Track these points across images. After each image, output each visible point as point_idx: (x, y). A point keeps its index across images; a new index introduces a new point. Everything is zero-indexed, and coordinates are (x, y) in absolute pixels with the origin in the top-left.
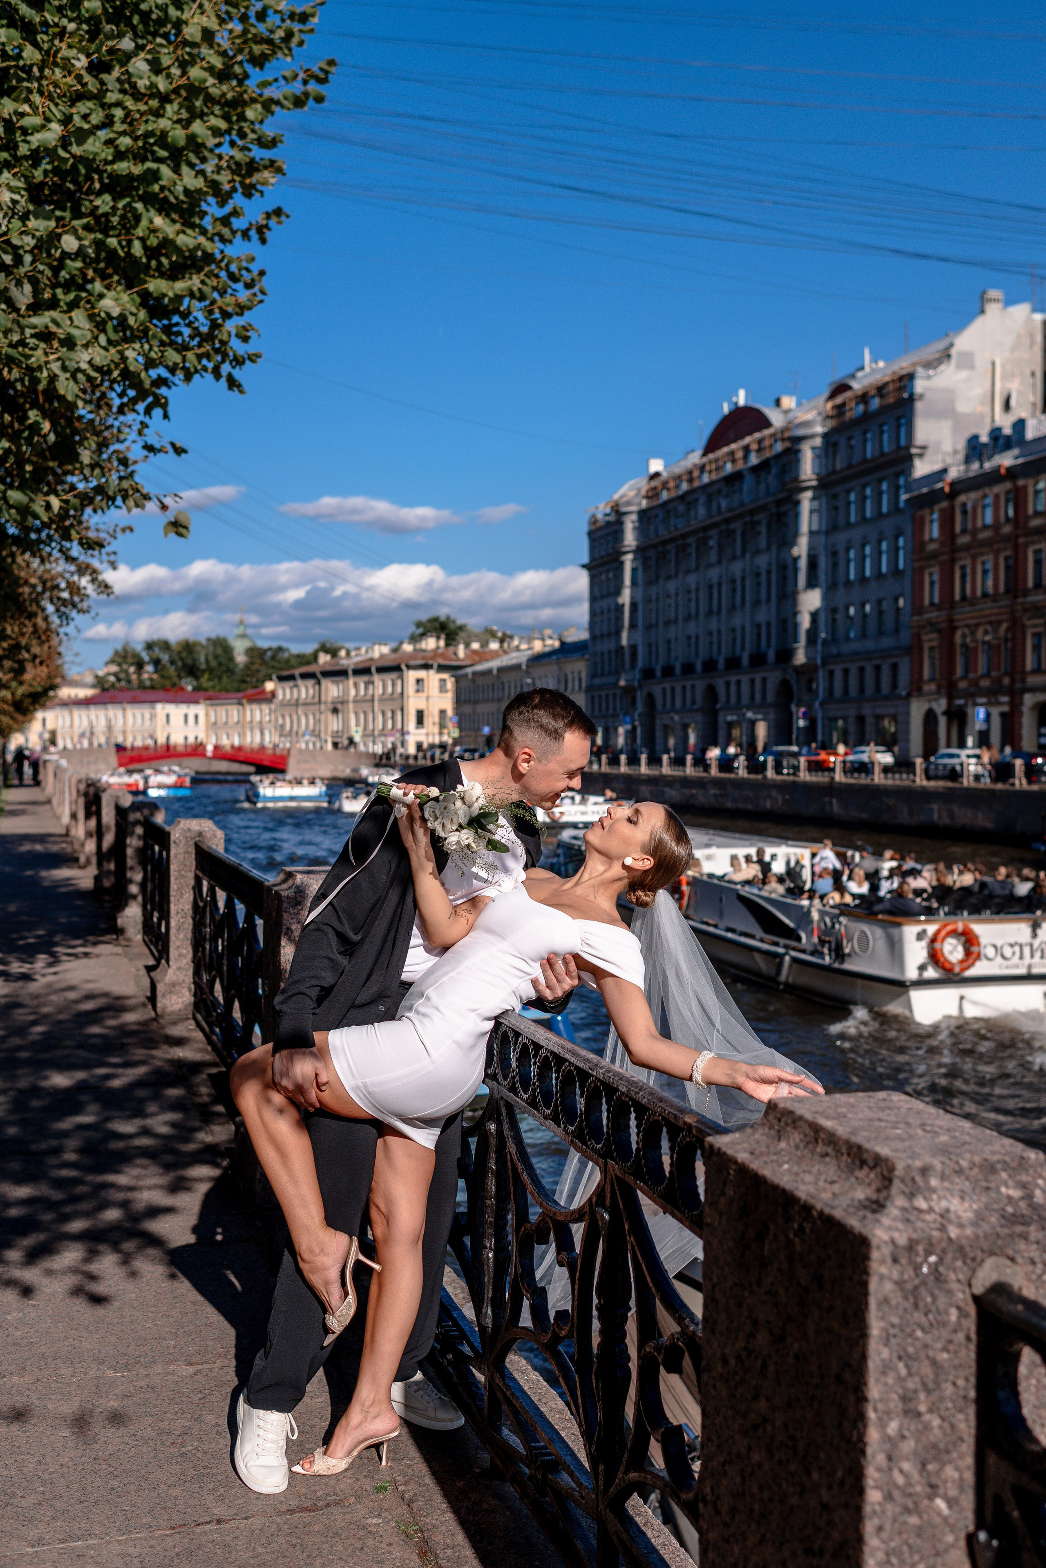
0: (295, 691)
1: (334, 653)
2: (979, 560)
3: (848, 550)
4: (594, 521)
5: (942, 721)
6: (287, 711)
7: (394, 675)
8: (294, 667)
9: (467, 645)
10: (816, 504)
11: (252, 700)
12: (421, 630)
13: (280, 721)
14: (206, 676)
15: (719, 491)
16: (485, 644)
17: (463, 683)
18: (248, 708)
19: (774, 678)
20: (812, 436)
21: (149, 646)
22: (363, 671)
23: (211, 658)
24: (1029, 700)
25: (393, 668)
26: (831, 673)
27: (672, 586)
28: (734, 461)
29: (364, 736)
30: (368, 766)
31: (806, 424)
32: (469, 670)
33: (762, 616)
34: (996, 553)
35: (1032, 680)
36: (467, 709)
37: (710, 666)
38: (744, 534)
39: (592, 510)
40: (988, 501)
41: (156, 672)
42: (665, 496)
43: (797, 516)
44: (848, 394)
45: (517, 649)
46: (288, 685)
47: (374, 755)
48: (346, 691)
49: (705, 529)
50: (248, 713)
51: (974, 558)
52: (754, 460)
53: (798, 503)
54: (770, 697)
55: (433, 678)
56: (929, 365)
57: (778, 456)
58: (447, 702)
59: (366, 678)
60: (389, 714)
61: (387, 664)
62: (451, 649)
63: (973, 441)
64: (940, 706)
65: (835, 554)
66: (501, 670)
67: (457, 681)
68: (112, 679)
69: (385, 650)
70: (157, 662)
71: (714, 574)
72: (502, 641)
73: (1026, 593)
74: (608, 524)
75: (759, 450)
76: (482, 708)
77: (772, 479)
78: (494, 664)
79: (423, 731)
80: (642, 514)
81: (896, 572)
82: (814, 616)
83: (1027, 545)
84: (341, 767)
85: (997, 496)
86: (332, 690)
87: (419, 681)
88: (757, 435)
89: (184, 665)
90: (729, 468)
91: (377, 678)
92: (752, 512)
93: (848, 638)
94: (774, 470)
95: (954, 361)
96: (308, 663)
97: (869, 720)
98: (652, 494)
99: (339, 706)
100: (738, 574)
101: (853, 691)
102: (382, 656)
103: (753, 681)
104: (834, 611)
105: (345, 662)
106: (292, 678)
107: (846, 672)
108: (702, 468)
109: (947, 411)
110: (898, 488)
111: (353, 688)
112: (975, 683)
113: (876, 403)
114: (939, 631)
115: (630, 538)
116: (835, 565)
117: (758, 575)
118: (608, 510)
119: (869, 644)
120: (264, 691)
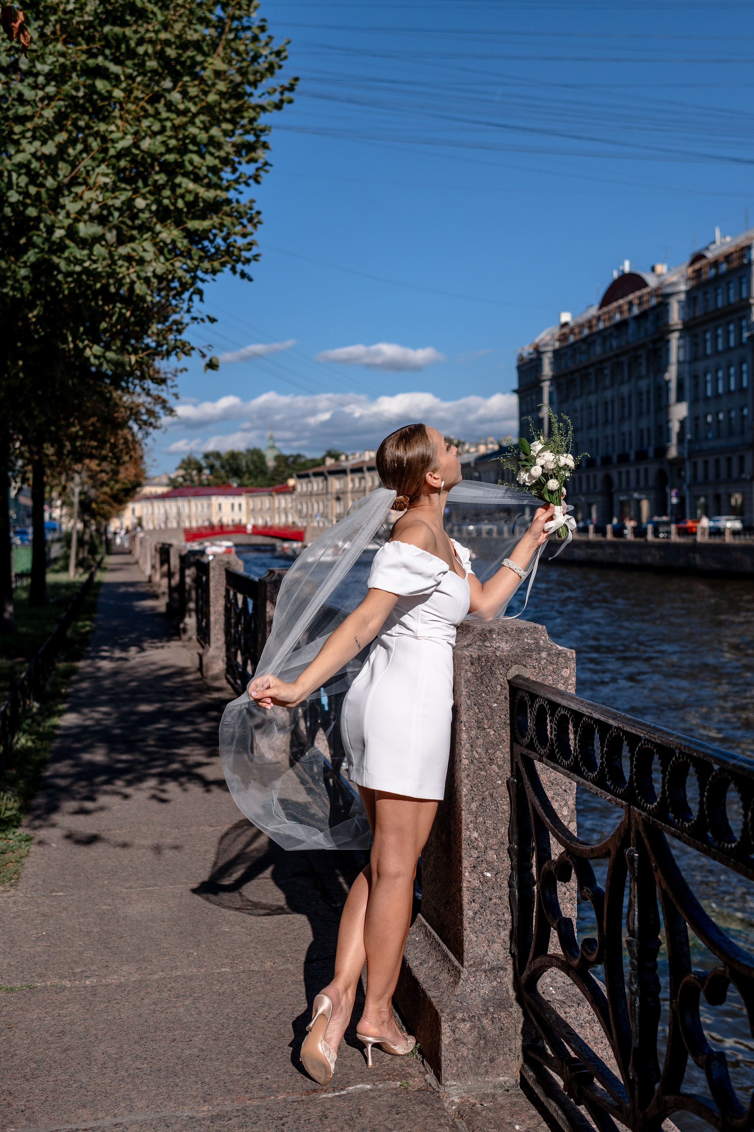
0: (309, 485)
1: (336, 457)
3: (705, 375)
4: (521, 358)
6: (304, 500)
8: (308, 468)
10: (681, 341)
11: (280, 492)
13: (299, 507)
14: (247, 476)
15: (611, 335)
18: (276, 498)
19: (653, 468)
20: (677, 293)
21: (206, 456)
22: (357, 470)
23: (250, 463)
26: (695, 464)
27: (578, 403)
28: (621, 312)
31: (673, 284)
33: (644, 423)
37: (607, 461)
38: (629, 365)
39: (519, 351)
41: (211, 474)
42: (572, 339)
43: (667, 351)
44: (703, 262)
45: (468, 451)
46: (304, 481)
48: (346, 485)
49: (601, 362)
50: (276, 502)
52: (636, 311)
53: (668, 341)
54: (651, 482)
57: (653, 308)
59: (359, 475)
65: (696, 377)
68: (180, 480)
70: (211, 467)
71: (608, 394)
74: (531, 360)
75: (640, 304)
77: (649, 325)
80: (556, 352)
82: (682, 423)
86: (336, 484)
88: (638, 293)
89: (231, 469)
90: (618, 317)
91: (367, 475)
92: (635, 349)
93: (707, 439)
94: (651, 318)
96: (319, 465)
98: (563, 338)
99: (341, 496)
100: (626, 394)
101: (711, 476)
103: (638, 471)
104: (696, 418)
105: (345, 463)
106: (307, 476)
107: (706, 463)
108: (599, 318)
110: (741, 328)
111: (350, 482)
113: (724, 267)
115: (547, 370)
116: (696, 385)
117: (640, 394)
118: (531, 350)
119: (722, 442)
120: (287, 486)
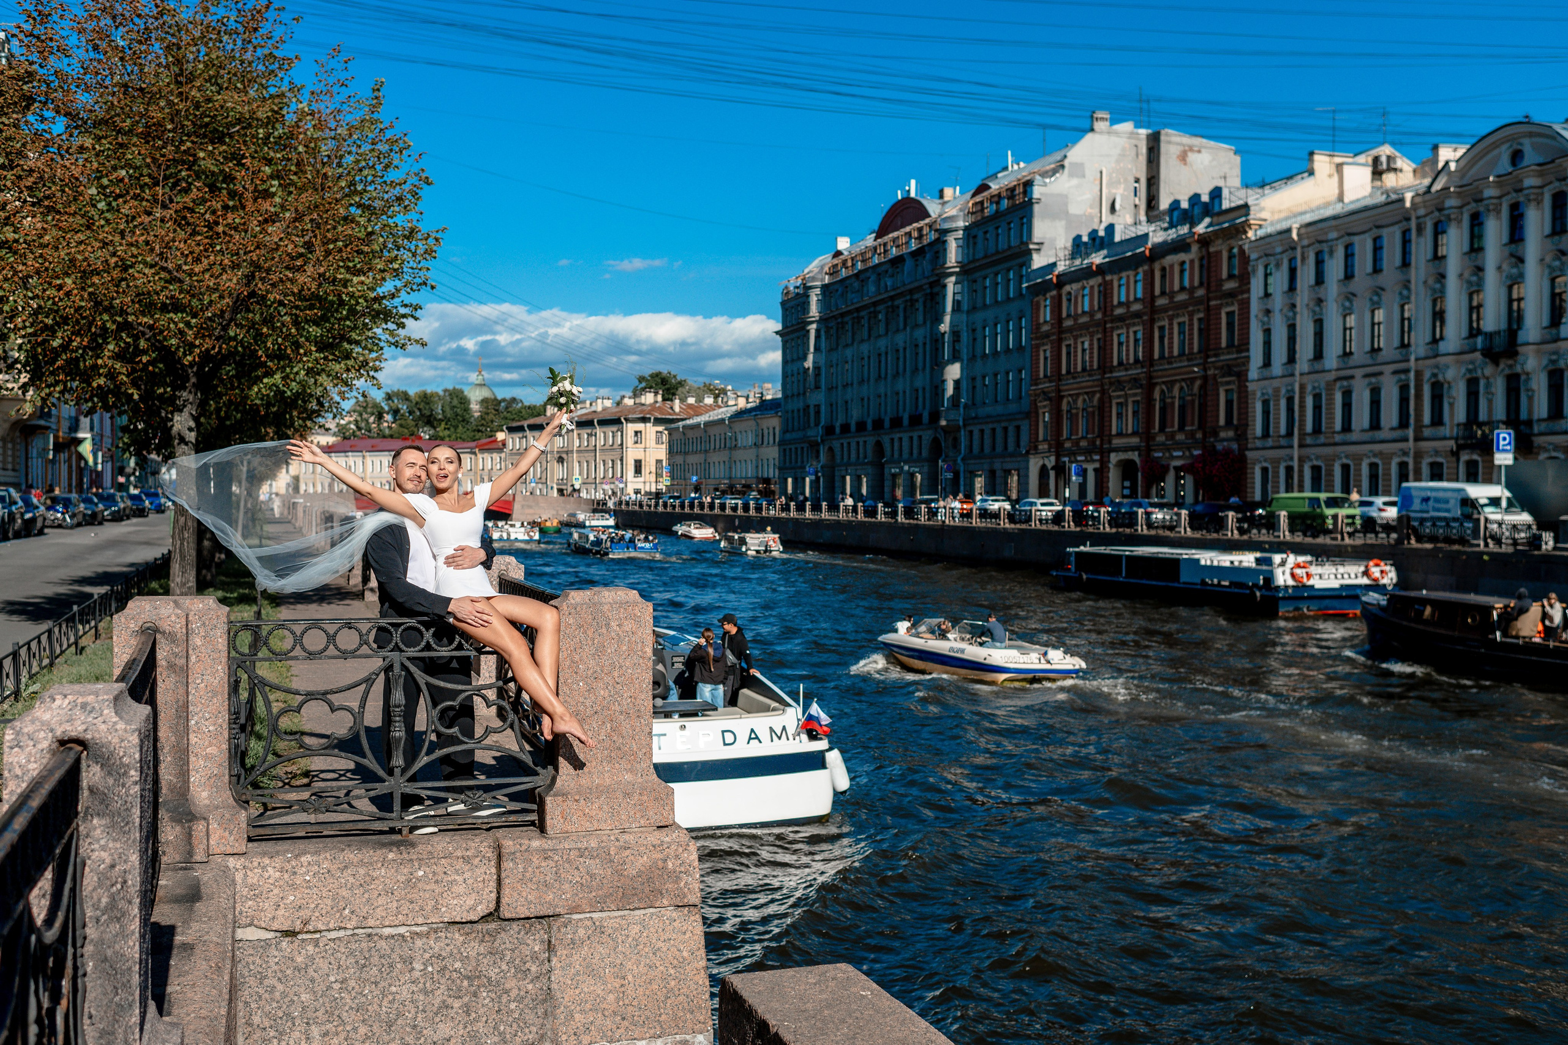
2: (1080, 340)
3: (984, 328)
4: (786, 292)
5: (1052, 474)
7: (614, 428)
8: (523, 419)
9: (682, 400)
10: (959, 287)
11: (483, 449)
12: (641, 386)
14: (443, 425)
15: (886, 272)
16: (701, 399)
17: (675, 436)
18: (480, 456)
19: (927, 435)
20: (956, 229)
21: (389, 397)
22: (587, 423)
23: (447, 409)
24: (1114, 458)
25: (613, 421)
26: (971, 432)
27: (849, 352)
28: (898, 246)
29: (586, 484)
31: (952, 218)
32: (681, 424)
33: (919, 382)
34: (1092, 336)
35: (1116, 442)
36: (679, 459)
37: (878, 424)
38: (905, 309)
39: (785, 283)
40: (1087, 291)
41: (395, 421)
42: (844, 273)
43: (944, 296)
44: (986, 194)
45: (726, 404)
46: (517, 436)
47: (593, 501)
48: (571, 442)
49: (875, 304)
50: (480, 462)
51: (1076, 338)
52: (914, 245)
53: (945, 286)
54: (925, 453)
55: (650, 431)
56: (1044, 174)
57: (931, 244)
58: (661, 452)
59: (589, 430)
60: (610, 464)
61: (609, 417)
62: (668, 404)
63: (1077, 240)
64: (1051, 462)
65: (974, 330)
66: (708, 424)
67: (671, 434)
68: (353, 426)
69: (608, 403)
70: (396, 412)
71: (882, 343)
72: (716, 396)
73: (1112, 369)
74: (798, 296)
75: (920, 237)
76: (692, 459)
77: (926, 263)
78: (702, 419)
79: (641, 479)
80: (825, 288)
81: (1020, 348)
82: (957, 383)
83: (1113, 329)
84: (561, 512)
85: (1092, 287)
87: (636, 433)
88: (915, 225)
89: (422, 415)
90: (894, 251)
91: (598, 430)
92: (911, 292)
93: (984, 403)
94: (928, 256)
95: (1066, 170)
96: (539, 415)
97: (999, 473)
98: (833, 271)
99: (564, 456)
100: (901, 344)
101: (987, 449)
102: (605, 409)
103: (911, 438)
104: (974, 379)
106: (521, 429)
107: (982, 431)
108: (875, 248)
109: (1061, 212)
110: (1022, 276)
111: (577, 439)
112: (1076, 443)
113: (1005, 203)
114: (1050, 399)
115: (814, 311)
116: (974, 340)
117: (917, 346)
118: (799, 281)
119: (999, 409)
120: (495, 441)
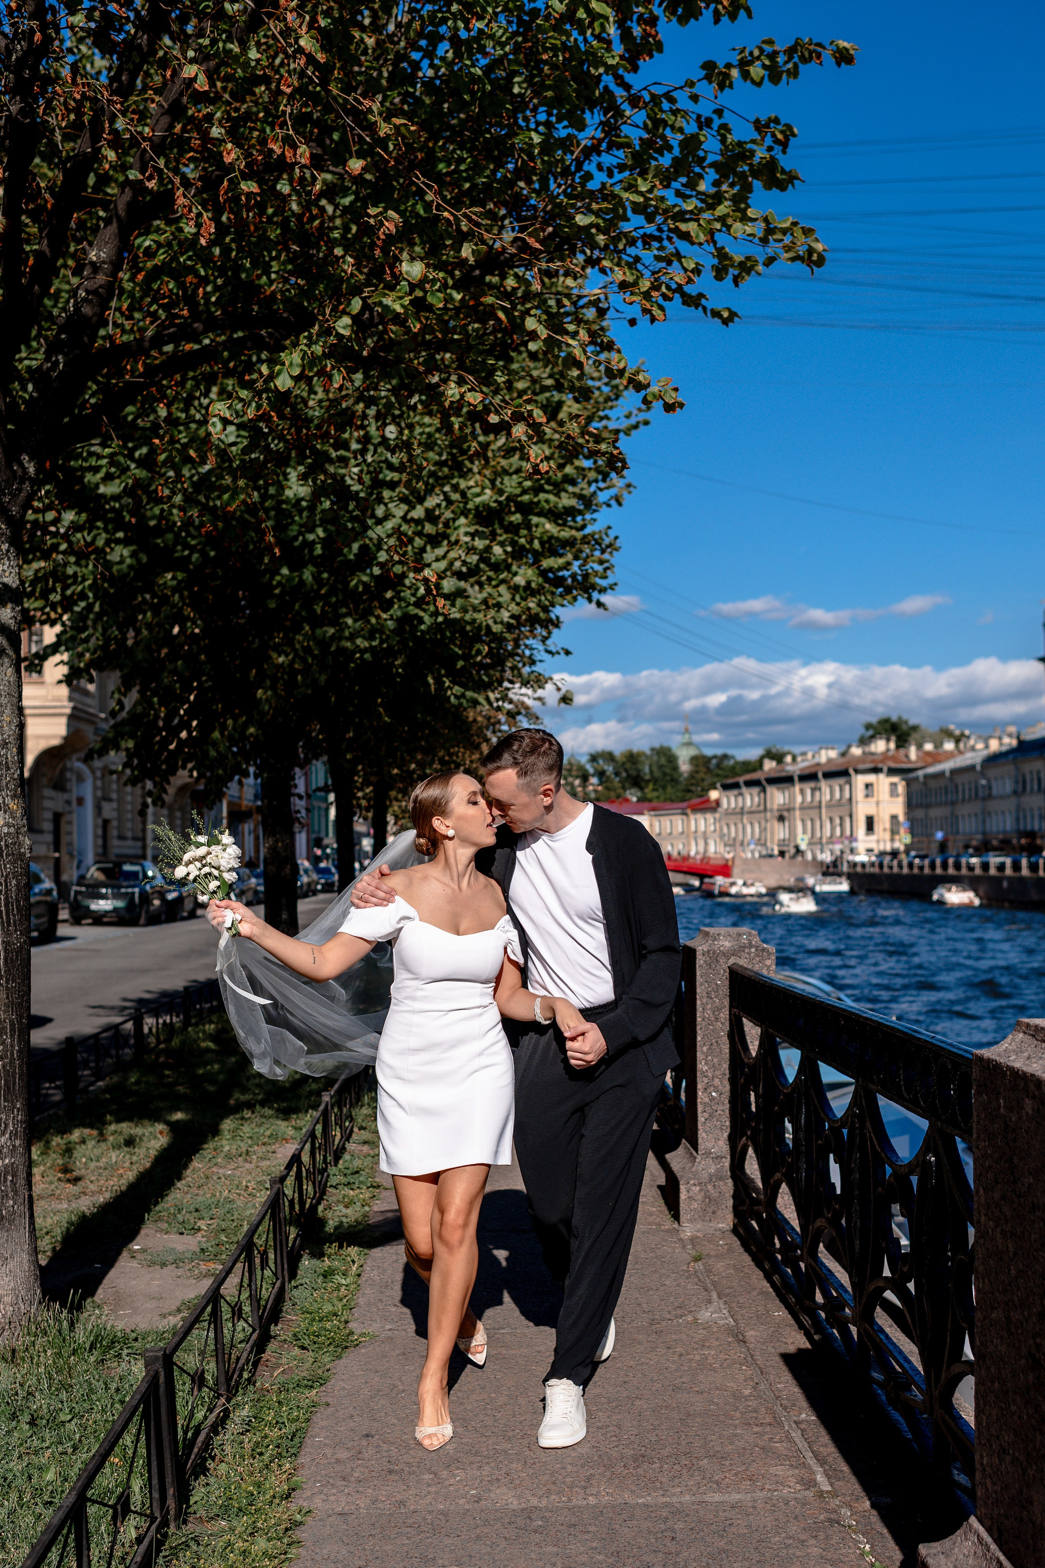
0: (740, 799)
1: (779, 758)
6: (732, 820)
7: (841, 781)
8: (740, 775)
9: (920, 746)
11: (696, 809)
12: (871, 732)
13: (725, 830)
14: (651, 786)
16: (938, 745)
17: (915, 787)
18: (692, 817)
21: (594, 758)
22: (809, 777)
23: (655, 769)
25: (840, 773)
29: (810, 844)
30: (814, 875)
32: (920, 773)
36: (919, 813)
41: (601, 784)
45: (973, 749)
46: (732, 793)
47: (822, 863)
48: (792, 798)
50: (693, 823)
55: (883, 782)
58: (898, 807)
59: (812, 784)
60: (838, 821)
61: (834, 768)
62: (902, 751)
66: (954, 772)
67: (908, 785)
69: (833, 754)
70: (601, 774)
72: (957, 741)
76: (935, 812)
78: (947, 766)
79: (873, 838)
84: (786, 877)
86: (778, 797)
87: (868, 786)
89: (629, 776)
91: (824, 784)
96: (754, 770)
99: (785, 814)
102: (830, 761)
105: (791, 767)
106: (736, 786)
111: (800, 794)
120: (708, 801)
